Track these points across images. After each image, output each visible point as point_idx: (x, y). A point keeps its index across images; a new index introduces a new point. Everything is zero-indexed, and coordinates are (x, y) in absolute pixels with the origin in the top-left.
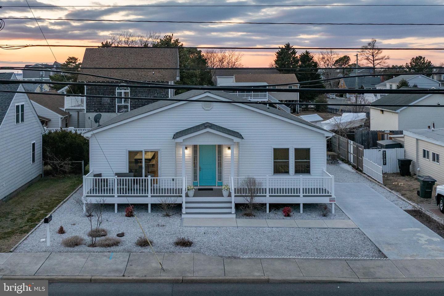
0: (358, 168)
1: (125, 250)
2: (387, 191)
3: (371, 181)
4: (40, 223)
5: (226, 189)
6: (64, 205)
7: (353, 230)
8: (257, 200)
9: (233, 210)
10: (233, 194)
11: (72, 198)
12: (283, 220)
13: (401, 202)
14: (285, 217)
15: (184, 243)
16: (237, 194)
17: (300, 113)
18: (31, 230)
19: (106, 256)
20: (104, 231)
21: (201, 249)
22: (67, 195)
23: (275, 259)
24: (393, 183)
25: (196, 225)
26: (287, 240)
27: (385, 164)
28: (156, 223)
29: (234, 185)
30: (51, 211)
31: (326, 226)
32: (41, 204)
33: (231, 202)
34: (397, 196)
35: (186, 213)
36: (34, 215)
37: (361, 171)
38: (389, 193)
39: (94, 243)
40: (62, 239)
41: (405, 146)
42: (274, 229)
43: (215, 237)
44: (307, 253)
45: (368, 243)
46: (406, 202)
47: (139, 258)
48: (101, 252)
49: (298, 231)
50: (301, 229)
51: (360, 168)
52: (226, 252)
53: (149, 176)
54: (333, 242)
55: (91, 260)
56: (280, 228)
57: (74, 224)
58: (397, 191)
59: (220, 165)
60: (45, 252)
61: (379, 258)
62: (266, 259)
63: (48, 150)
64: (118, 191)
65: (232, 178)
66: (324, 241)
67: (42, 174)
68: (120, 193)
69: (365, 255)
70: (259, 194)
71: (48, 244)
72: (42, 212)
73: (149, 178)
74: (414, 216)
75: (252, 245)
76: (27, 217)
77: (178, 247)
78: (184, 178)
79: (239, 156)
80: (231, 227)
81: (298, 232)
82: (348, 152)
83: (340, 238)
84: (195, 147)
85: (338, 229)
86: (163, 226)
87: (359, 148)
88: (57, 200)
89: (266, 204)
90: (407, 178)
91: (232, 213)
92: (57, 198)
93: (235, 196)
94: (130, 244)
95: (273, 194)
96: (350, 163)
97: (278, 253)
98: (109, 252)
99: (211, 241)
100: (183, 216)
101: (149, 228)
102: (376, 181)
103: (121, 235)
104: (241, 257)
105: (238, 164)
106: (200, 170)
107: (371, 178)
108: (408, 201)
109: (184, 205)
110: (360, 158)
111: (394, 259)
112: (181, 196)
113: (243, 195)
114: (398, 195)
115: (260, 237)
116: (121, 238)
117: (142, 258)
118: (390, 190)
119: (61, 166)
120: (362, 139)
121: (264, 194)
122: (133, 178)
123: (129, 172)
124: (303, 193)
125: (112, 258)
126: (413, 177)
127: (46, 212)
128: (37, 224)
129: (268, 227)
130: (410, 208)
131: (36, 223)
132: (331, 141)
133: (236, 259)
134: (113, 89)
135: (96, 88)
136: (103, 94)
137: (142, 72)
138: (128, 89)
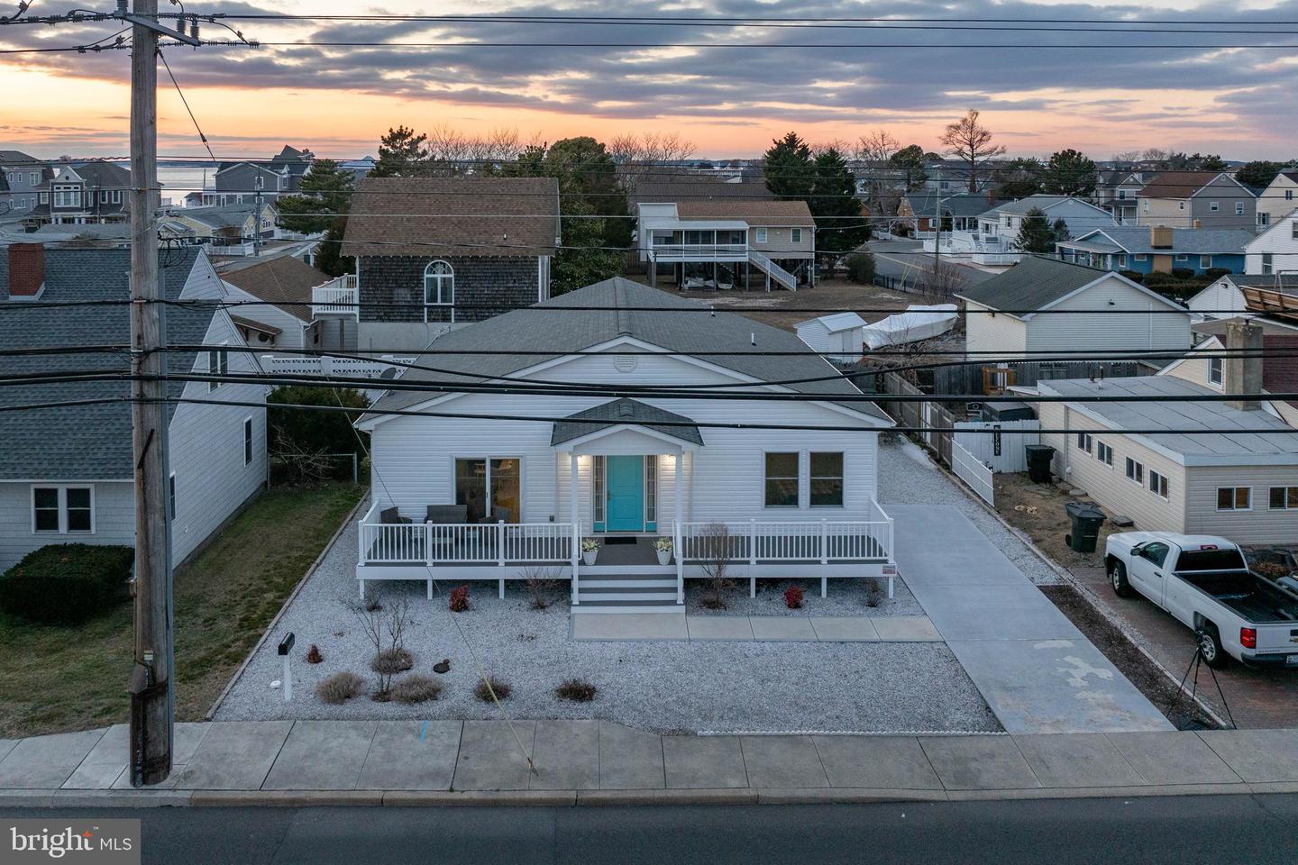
0: (942, 459)
1: (451, 710)
2: (1002, 530)
3: (968, 496)
4: (268, 632)
5: (665, 548)
6: (318, 574)
7: (932, 647)
8: (731, 571)
9: (680, 596)
10: (679, 558)
11: (333, 552)
12: (785, 619)
13: (1032, 562)
14: (789, 611)
15: (578, 693)
16: (688, 559)
17: (816, 284)
18: (248, 652)
19: (411, 730)
20: (406, 656)
21: (613, 706)
22: (323, 542)
23: (771, 736)
24: (1016, 508)
25: (602, 637)
26: (794, 679)
27: (998, 453)
28: (516, 631)
29: (682, 531)
30: (290, 594)
31: (876, 637)
32: (268, 571)
33: (674, 577)
34: (1024, 544)
35: (580, 602)
36: (252, 606)
37: (948, 467)
38: (1007, 536)
39: (384, 689)
40: (315, 681)
41: (1040, 415)
42: (766, 644)
43: (643, 673)
44: (837, 717)
45: (964, 685)
46: (1042, 560)
47: (483, 737)
48: (401, 719)
49: (819, 650)
50: (824, 645)
51: (945, 458)
52: (668, 715)
53: (501, 521)
54: (890, 684)
55: (380, 743)
56: (779, 644)
57: (341, 634)
58: (1024, 529)
59: (652, 486)
60: (281, 718)
61: (988, 733)
62: (752, 738)
63: (279, 429)
64: (434, 550)
65: (678, 525)
66: (872, 680)
67: (266, 482)
68: (439, 557)
69: (959, 723)
70: (734, 559)
71: (288, 695)
72: (270, 596)
73: (501, 524)
74: (1060, 605)
75: (722, 694)
76: (239, 614)
77: (567, 702)
78: (576, 526)
79: (692, 469)
80: (676, 640)
81: (818, 654)
82: (920, 418)
83: (907, 673)
84: (598, 460)
85: (901, 645)
86: (533, 638)
87: (945, 418)
88: (300, 559)
89: (749, 580)
90: (1043, 490)
91: (678, 602)
92: (301, 553)
93: (685, 563)
94: (463, 694)
95: (765, 558)
96: (925, 443)
97: (777, 718)
98: (419, 718)
99: (634, 684)
100: (574, 610)
101: (502, 645)
102: (979, 497)
103: (443, 667)
104: (700, 732)
105: (691, 485)
106: (608, 499)
107: (969, 488)
108: (1045, 559)
109: (576, 585)
110: (947, 439)
111: (1018, 734)
112: (569, 564)
113: (701, 559)
114: (1026, 543)
115: (738, 672)
116: (442, 675)
117: (489, 737)
118: (1009, 527)
119: (309, 466)
120: (950, 382)
121: (746, 559)
122: (466, 525)
123: (457, 504)
124: (828, 555)
125: (426, 737)
126: (1057, 487)
127: (280, 597)
128: (261, 636)
129: (755, 641)
130: (1051, 580)
131: (260, 631)
132: (883, 386)
133: (688, 737)
134: (418, 272)
135: (381, 271)
136: (396, 283)
137: (480, 234)
138: (450, 272)
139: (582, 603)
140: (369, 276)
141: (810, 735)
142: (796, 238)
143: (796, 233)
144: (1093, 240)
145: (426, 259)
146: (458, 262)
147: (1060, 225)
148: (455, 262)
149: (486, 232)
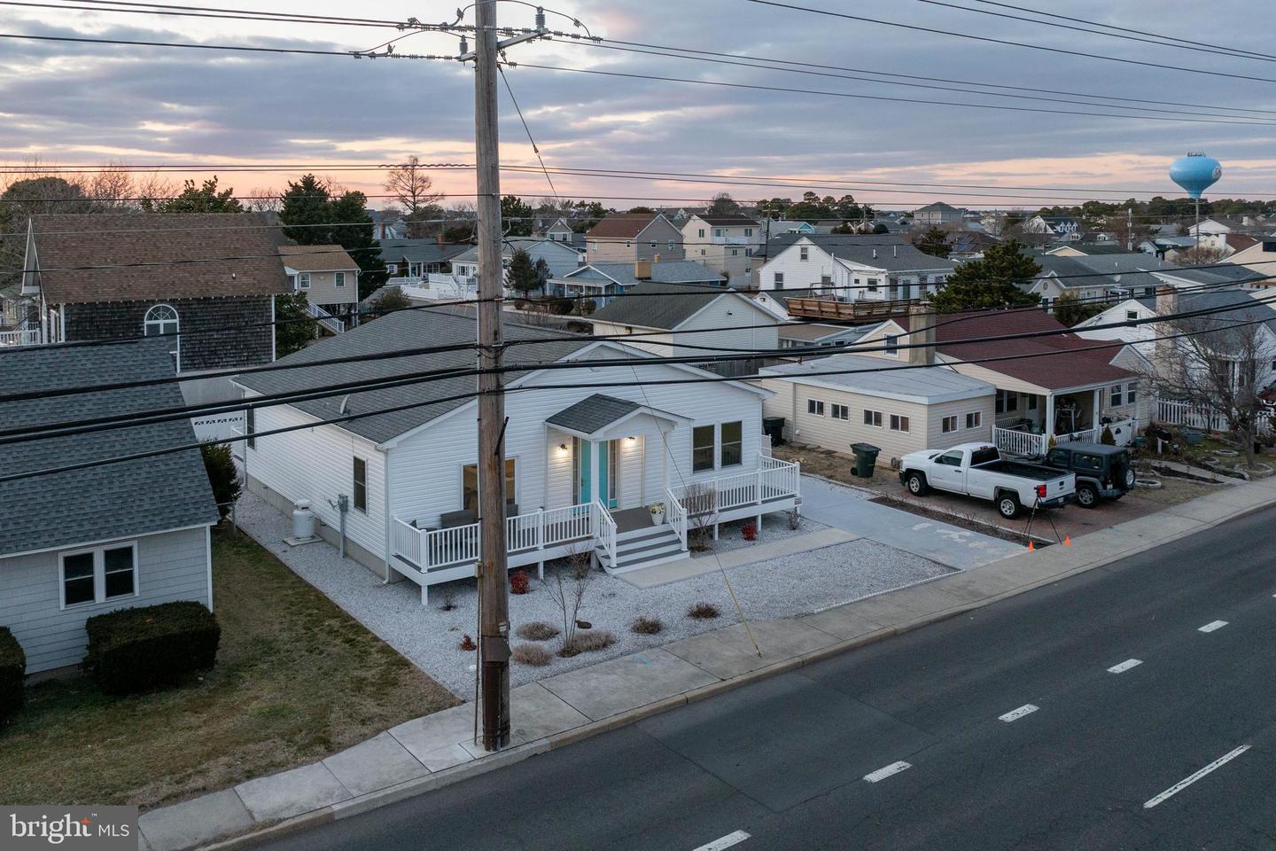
7: (862, 542)
8: (707, 520)
15: (704, 613)
26: (817, 574)
31: (824, 544)
35: (617, 565)
44: (872, 586)
45: (909, 555)
47: (688, 651)
49: (804, 558)
50: (802, 555)
52: (778, 610)
61: (952, 573)
69: (933, 572)
77: (706, 620)
80: (711, 573)
85: (844, 545)
89: (714, 526)
97: (841, 594)
100: (614, 572)
103: (583, 625)
104: (816, 611)
109: (612, 551)
111: (967, 570)
114: (824, 479)
116: (591, 629)
133: (811, 616)
134: (136, 319)
135: (91, 321)
136: (111, 333)
137: (204, 274)
138: (175, 318)
139: (619, 565)
140: (77, 326)
141: (874, 596)
142: (340, 283)
143: (340, 276)
144: (583, 275)
145: (144, 305)
146: (184, 305)
147: (541, 263)
148: (179, 305)
149: (208, 271)
